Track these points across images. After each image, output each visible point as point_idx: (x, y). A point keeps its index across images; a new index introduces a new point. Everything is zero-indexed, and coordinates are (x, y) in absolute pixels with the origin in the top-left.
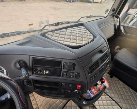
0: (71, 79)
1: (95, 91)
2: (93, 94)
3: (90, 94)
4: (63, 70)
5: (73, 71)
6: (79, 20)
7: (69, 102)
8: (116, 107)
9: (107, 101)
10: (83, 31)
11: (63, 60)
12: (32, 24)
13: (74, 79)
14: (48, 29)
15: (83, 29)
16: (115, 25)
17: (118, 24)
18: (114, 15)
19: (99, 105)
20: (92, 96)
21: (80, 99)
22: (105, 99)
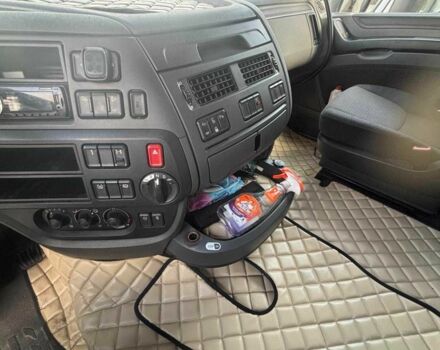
1: (250, 207)
2: (243, 215)
3: (233, 221)
8: (342, 266)
9: (311, 254)
13: (127, 122)
16: (313, 19)
17: (323, 15)
19: (283, 269)
20: (242, 223)
21: (193, 237)
22: (302, 248)
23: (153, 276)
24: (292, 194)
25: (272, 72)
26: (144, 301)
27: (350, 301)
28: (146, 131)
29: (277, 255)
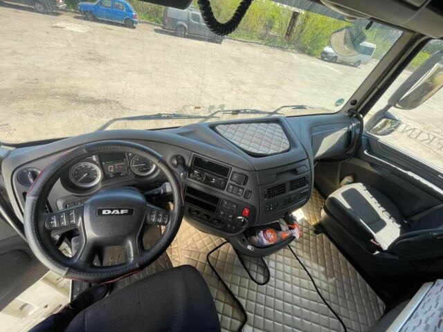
0: (237, 197)
1: (272, 237)
2: (268, 239)
3: (262, 239)
4: (229, 181)
5: (243, 186)
6: (279, 109)
7: (224, 245)
8: (306, 281)
9: (293, 268)
10: (276, 133)
11: (233, 168)
12: (199, 108)
13: (242, 198)
14: (219, 118)
15: (277, 130)
18: (353, 113)
19: (276, 269)
20: (266, 242)
21: (243, 240)
22: (289, 263)
23: (217, 246)
24: (295, 237)
25: (305, 185)
26: (211, 255)
27: (303, 299)
28: (246, 203)
29: (276, 261)
